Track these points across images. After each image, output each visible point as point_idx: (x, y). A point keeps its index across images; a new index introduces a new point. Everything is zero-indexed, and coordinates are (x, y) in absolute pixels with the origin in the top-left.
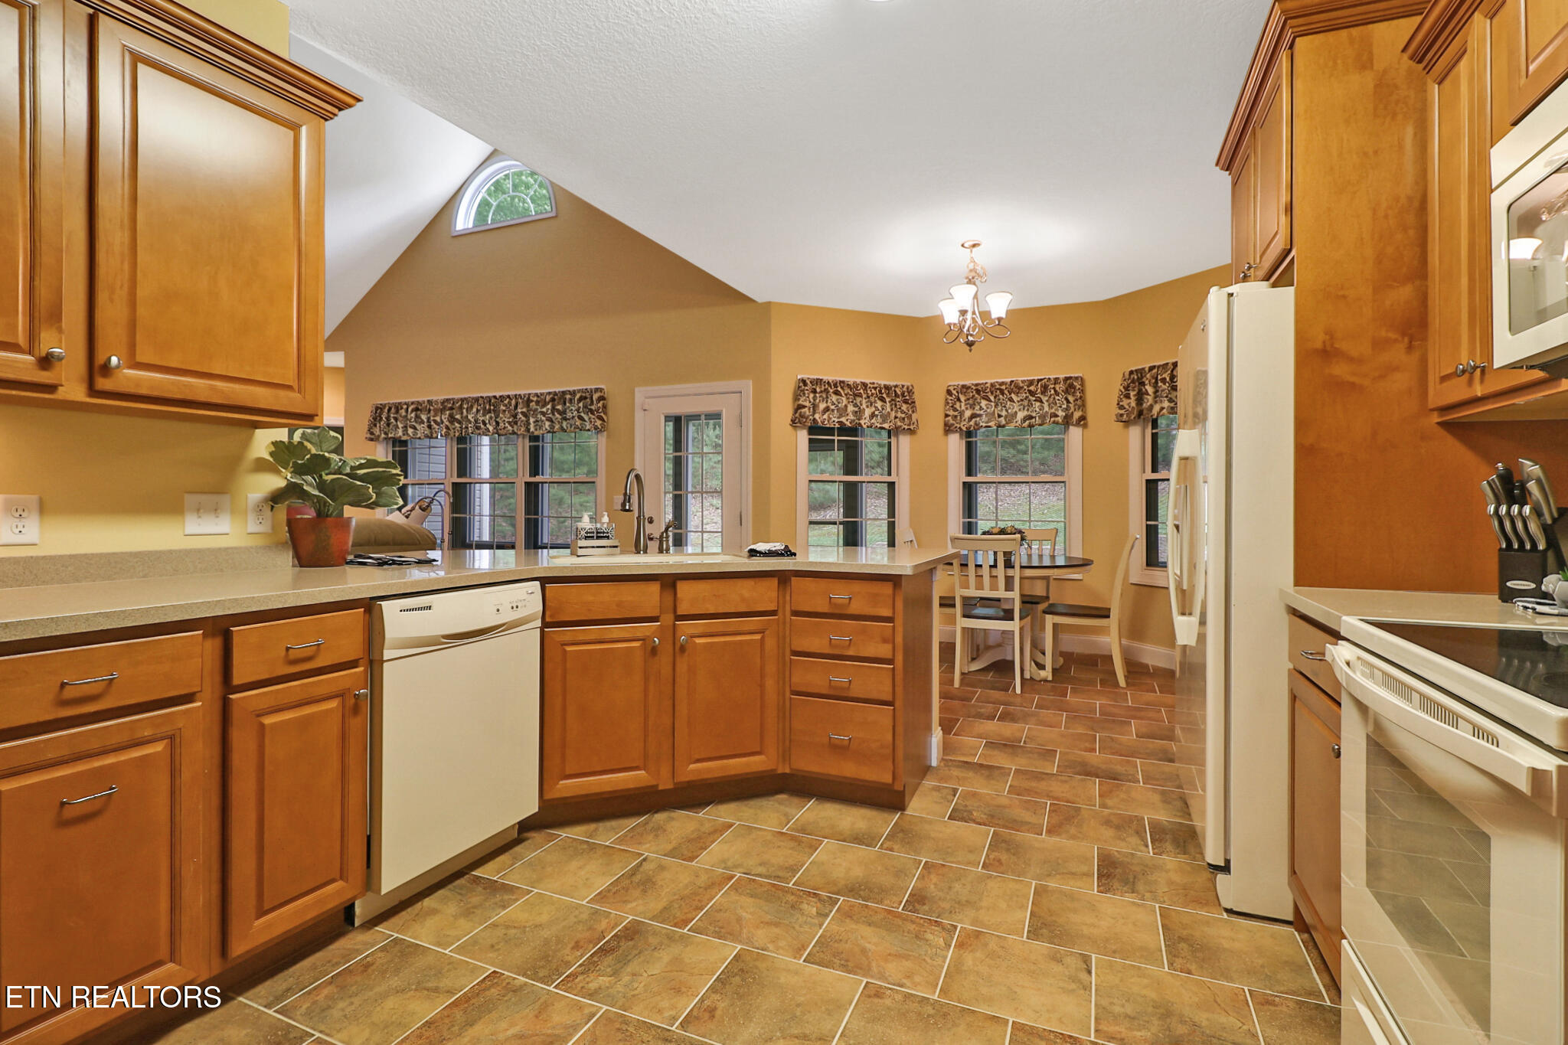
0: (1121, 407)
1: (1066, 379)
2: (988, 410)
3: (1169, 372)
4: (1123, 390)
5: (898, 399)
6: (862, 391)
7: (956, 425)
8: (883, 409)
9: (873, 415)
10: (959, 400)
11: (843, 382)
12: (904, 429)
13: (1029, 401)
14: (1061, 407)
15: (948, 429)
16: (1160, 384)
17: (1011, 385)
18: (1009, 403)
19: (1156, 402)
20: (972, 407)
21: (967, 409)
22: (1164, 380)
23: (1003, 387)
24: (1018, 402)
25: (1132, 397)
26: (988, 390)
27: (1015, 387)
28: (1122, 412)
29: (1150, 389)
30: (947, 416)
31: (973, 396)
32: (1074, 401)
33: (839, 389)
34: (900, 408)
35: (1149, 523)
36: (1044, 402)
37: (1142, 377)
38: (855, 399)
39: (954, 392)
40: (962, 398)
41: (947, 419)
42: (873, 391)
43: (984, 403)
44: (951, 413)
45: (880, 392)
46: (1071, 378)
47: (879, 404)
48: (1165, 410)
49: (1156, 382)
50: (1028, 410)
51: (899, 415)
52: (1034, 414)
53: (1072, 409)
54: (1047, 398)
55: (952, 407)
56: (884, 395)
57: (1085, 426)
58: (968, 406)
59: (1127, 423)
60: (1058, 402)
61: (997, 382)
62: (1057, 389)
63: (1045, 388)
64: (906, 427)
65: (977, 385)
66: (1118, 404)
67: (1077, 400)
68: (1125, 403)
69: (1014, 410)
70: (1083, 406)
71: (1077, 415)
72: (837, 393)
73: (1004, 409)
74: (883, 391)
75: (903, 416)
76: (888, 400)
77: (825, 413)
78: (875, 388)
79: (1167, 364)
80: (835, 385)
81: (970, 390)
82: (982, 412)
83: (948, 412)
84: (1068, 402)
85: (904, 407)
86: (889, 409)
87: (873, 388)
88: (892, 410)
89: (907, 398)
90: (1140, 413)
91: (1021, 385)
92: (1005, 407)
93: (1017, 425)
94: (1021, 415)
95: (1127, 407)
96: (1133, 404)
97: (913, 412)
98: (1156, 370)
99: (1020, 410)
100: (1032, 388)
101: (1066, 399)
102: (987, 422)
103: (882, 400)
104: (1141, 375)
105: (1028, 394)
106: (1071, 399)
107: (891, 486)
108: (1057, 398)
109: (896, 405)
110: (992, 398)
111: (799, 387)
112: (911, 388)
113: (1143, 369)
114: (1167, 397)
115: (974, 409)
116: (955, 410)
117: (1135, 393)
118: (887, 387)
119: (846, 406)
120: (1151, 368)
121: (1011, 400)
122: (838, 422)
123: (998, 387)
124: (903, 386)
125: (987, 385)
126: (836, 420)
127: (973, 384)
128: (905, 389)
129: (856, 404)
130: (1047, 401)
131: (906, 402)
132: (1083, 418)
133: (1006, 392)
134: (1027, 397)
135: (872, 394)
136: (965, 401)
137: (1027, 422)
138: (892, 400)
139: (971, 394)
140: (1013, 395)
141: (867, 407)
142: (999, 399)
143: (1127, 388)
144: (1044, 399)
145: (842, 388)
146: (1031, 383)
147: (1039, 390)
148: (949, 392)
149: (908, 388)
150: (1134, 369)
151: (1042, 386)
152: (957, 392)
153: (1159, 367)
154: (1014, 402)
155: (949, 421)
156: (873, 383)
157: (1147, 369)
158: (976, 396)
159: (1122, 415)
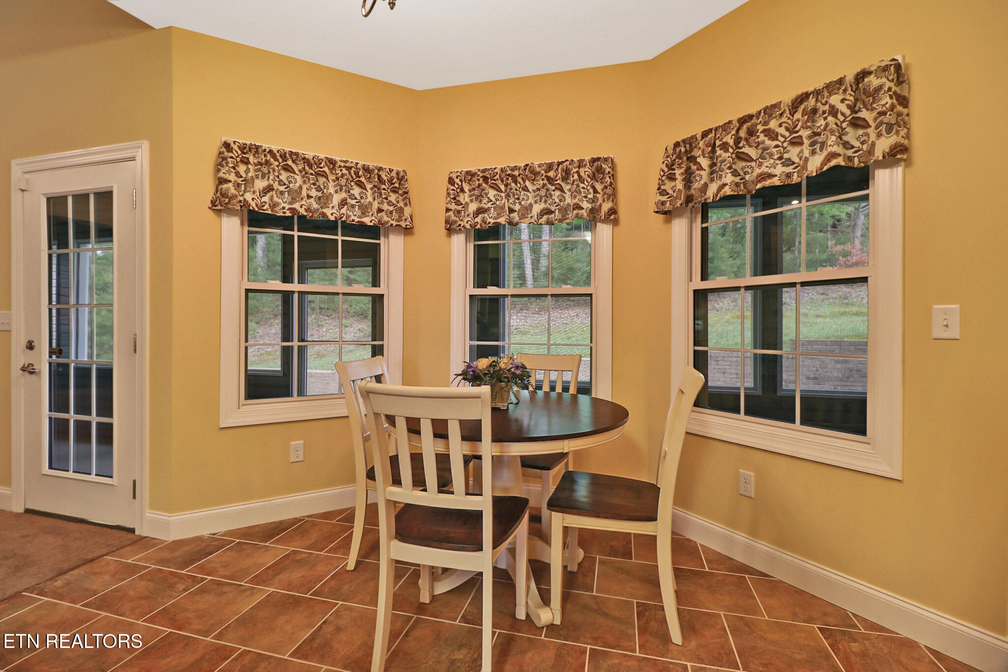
0: (663, 193)
1: (594, 160)
2: (498, 203)
3: (734, 132)
4: (666, 170)
5: (383, 186)
6: (326, 169)
7: (459, 222)
8: (362, 197)
9: (343, 203)
10: (462, 190)
11: (297, 154)
12: (392, 225)
13: (548, 190)
14: (586, 197)
15: (451, 228)
16: (719, 152)
17: (525, 169)
18: (523, 193)
19: (712, 180)
20: (479, 198)
21: (472, 201)
22: (725, 147)
23: (516, 173)
24: (534, 191)
25: (678, 176)
26: (498, 176)
27: (531, 173)
28: (664, 198)
29: (704, 162)
30: (448, 210)
31: (479, 185)
32: (603, 190)
33: (290, 162)
34: (386, 199)
35: (697, 348)
36: (566, 191)
37: (691, 150)
38: (317, 181)
39: (457, 181)
40: (466, 187)
41: (448, 214)
42: (344, 171)
43: (492, 193)
44: (453, 206)
45: (357, 174)
46: (599, 159)
47: (356, 191)
48: (727, 188)
49: (713, 151)
50: (546, 202)
51: (385, 207)
52: (553, 208)
53: (600, 201)
54: (569, 187)
55: (454, 199)
56: (363, 179)
57: (616, 222)
58: (474, 197)
59: (668, 214)
60: (582, 190)
61: (509, 167)
62: (582, 174)
63: (567, 174)
64: (395, 223)
65: (484, 171)
66: (659, 189)
67: (606, 187)
68: (668, 186)
69: (529, 202)
70: (613, 196)
71: (606, 206)
72: (287, 168)
73: (517, 201)
74: (361, 173)
75: (391, 208)
76: (369, 186)
77: (266, 193)
78: (349, 169)
79: (730, 122)
80: (284, 157)
81: (475, 178)
82: (489, 205)
83: (449, 206)
84: (595, 191)
85: (393, 197)
86: (370, 199)
87: (344, 167)
88: (374, 199)
89: (397, 185)
90: (689, 199)
91: (538, 169)
92: (518, 199)
93: (533, 220)
94: (537, 209)
95: (671, 192)
96: (679, 185)
97: (406, 205)
98: (711, 135)
99: (536, 202)
100: (551, 174)
101: (593, 187)
102: (495, 218)
103: (360, 185)
104: (691, 145)
105: (545, 181)
106: (599, 187)
107: (378, 300)
108: (582, 185)
109: (381, 194)
110: (503, 188)
111: (220, 153)
112: (402, 174)
113: (694, 137)
114: (730, 168)
115: (481, 201)
116: (458, 203)
117: (682, 170)
118: (366, 169)
119: (301, 187)
120: (705, 134)
121: (526, 189)
122: (289, 209)
123: (509, 172)
124: (391, 171)
125: (495, 171)
126: (287, 206)
127: (479, 170)
128: (394, 174)
129: (319, 186)
130: (570, 190)
131: (395, 191)
132: (613, 211)
133: (519, 179)
134: (544, 185)
135: (343, 175)
136: (470, 191)
137: (545, 217)
138: (375, 186)
139: (477, 182)
140: (527, 183)
141: (336, 192)
142: (511, 189)
143: (670, 167)
144: (566, 187)
145: (293, 161)
146: (550, 167)
147: (559, 175)
148: (451, 181)
149: (398, 173)
150: (679, 140)
151: (563, 170)
152: (461, 181)
153: (716, 129)
154: (528, 191)
155: (449, 217)
156: (346, 162)
157: (699, 137)
158: (484, 185)
159: (663, 203)
